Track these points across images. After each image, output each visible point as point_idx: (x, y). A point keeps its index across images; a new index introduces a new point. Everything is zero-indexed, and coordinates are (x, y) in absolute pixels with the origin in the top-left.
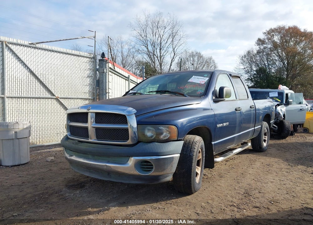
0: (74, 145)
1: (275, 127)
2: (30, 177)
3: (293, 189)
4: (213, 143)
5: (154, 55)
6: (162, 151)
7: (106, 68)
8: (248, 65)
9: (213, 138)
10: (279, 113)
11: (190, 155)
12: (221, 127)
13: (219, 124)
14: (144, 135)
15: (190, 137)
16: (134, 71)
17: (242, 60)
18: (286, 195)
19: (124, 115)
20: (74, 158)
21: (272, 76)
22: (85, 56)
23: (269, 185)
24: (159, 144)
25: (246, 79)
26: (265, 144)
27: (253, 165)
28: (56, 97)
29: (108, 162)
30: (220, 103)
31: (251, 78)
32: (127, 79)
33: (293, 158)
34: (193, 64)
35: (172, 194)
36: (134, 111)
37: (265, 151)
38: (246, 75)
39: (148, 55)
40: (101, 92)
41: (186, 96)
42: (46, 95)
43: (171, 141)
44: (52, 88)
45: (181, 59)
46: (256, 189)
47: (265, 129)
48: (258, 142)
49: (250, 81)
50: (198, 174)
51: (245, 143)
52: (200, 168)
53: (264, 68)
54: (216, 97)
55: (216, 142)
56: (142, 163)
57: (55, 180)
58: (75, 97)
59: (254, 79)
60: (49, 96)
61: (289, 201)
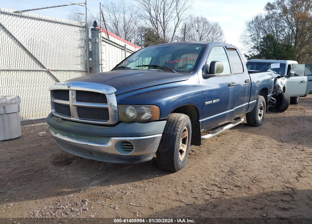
0: (57, 123)
1: (274, 101)
2: (19, 152)
3: (279, 167)
4: (200, 121)
5: (157, 20)
6: (142, 132)
7: (98, 37)
8: (255, 32)
9: (200, 115)
10: (279, 86)
11: (173, 135)
12: (210, 104)
13: (207, 102)
14: (125, 114)
15: (176, 115)
16: (136, 38)
17: (249, 26)
18: (270, 174)
19: (104, 94)
20: (58, 136)
21: (279, 44)
22: (76, 25)
23: (255, 163)
24: (140, 124)
25: (252, 47)
26: (260, 118)
27: (244, 141)
28: (47, 69)
29: (90, 142)
30: (210, 79)
31: (258, 46)
32: (123, 48)
33: (287, 133)
34: (197, 31)
35: (156, 172)
36: (114, 90)
37: (259, 126)
38: (253, 43)
39: (151, 20)
40: (94, 64)
41: (174, 72)
42: (36, 68)
43: (153, 121)
44: (42, 60)
45: (185, 25)
46: (241, 167)
47: (262, 103)
48: (253, 117)
49: (256, 49)
50: (184, 151)
51: (239, 118)
52: (186, 146)
53: (272, 35)
54: (207, 73)
55: (203, 120)
56: (122, 143)
57: (43, 156)
58: (67, 69)
59: (260, 47)
60: (40, 68)
61: (272, 180)
